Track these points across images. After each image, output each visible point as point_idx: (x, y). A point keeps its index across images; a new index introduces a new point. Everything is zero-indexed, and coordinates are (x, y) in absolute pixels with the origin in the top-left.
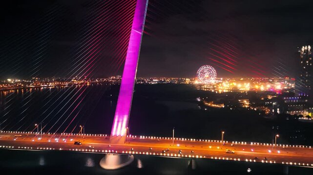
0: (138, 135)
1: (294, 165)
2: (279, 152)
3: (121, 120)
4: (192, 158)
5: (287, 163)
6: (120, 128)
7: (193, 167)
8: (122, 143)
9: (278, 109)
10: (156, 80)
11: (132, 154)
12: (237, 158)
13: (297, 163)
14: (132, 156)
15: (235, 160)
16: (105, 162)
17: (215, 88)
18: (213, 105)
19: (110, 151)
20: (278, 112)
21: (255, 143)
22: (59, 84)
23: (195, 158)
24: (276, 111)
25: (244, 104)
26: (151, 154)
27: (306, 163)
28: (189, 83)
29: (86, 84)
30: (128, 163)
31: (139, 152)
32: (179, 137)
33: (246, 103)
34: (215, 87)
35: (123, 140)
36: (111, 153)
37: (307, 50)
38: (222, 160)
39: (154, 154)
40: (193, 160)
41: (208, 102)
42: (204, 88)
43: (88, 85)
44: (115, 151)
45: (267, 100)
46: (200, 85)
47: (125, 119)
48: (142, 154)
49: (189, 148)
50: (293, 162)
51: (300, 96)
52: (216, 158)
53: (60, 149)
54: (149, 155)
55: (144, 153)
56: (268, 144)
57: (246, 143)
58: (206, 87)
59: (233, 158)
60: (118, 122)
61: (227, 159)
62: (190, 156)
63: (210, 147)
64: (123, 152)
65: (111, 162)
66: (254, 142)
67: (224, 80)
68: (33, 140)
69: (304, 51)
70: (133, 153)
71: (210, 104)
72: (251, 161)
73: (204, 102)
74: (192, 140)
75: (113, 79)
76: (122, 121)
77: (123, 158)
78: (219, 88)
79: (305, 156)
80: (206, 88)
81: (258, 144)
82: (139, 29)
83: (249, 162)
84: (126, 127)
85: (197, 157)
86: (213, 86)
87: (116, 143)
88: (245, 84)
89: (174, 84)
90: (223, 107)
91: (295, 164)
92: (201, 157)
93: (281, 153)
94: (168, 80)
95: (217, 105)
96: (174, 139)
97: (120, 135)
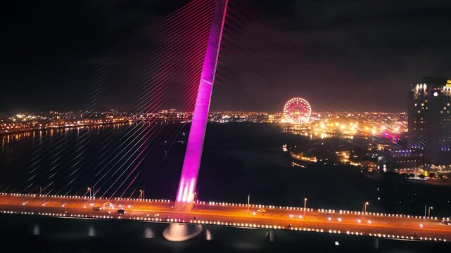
0: (207, 201)
1: (382, 237)
2: (370, 222)
3: (187, 184)
4: (269, 228)
5: (375, 235)
6: (187, 193)
7: (271, 240)
8: (189, 211)
9: (385, 166)
10: (227, 117)
11: (201, 224)
12: (320, 229)
13: (387, 235)
14: (200, 226)
15: (317, 231)
16: (169, 233)
17: (309, 130)
18: (303, 158)
19: (176, 220)
20: (385, 170)
21: (345, 212)
22: (90, 123)
23: (273, 229)
24: (382, 168)
25: (343, 157)
26: (223, 224)
27: (400, 236)
28: (274, 122)
29: (128, 122)
30: (195, 234)
31: (209, 222)
32: (255, 204)
33: (345, 157)
34: (310, 128)
35: (190, 207)
36: (178, 222)
37: (423, 90)
38: (302, 231)
39: (227, 224)
40: (271, 232)
41: (296, 154)
42: (294, 130)
43: (130, 123)
44: (182, 220)
45: (375, 151)
46: (289, 126)
47: (193, 183)
48: (213, 224)
49: (267, 217)
50: (382, 234)
51: (414, 149)
52: (296, 229)
53: (119, 218)
54: (221, 225)
55: (215, 223)
56: (359, 213)
57: (334, 211)
58: (296, 128)
59: (315, 229)
60: (184, 186)
61: (309, 230)
62: (267, 227)
63: (291, 216)
64: (191, 222)
65: (177, 233)
66: (343, 210)
67: (323, 117)
68: (85, 207)
69: (419, 90)
70: (203, 222)
71: (298, 157)
72: (335, 232)
73: (291, 153)
74: (270, 207)
75: (164, 115)
76: (189, 185)
77: (191, 228)
78: (315, 130)
79: (399, 227)
80: (297, 131)
81: (348, 212)
82: (210, 79)
83: (333, 233)
84: (194, 192)
85: (275, 227)
86: (307, 127)
87: (182, 211)
88: (351, 124)
89: (252, 123)
90: (316, 161)
91: (389, 236)
92: (279, 228)
93: (372, 223)
94: (244, 117)
95: (308, 157)
96: (250, 205)
97: (186, 202)
